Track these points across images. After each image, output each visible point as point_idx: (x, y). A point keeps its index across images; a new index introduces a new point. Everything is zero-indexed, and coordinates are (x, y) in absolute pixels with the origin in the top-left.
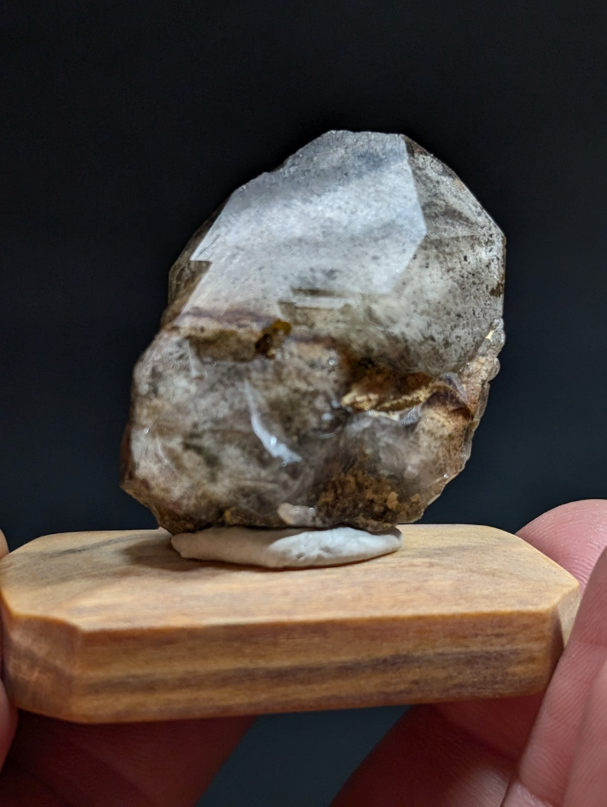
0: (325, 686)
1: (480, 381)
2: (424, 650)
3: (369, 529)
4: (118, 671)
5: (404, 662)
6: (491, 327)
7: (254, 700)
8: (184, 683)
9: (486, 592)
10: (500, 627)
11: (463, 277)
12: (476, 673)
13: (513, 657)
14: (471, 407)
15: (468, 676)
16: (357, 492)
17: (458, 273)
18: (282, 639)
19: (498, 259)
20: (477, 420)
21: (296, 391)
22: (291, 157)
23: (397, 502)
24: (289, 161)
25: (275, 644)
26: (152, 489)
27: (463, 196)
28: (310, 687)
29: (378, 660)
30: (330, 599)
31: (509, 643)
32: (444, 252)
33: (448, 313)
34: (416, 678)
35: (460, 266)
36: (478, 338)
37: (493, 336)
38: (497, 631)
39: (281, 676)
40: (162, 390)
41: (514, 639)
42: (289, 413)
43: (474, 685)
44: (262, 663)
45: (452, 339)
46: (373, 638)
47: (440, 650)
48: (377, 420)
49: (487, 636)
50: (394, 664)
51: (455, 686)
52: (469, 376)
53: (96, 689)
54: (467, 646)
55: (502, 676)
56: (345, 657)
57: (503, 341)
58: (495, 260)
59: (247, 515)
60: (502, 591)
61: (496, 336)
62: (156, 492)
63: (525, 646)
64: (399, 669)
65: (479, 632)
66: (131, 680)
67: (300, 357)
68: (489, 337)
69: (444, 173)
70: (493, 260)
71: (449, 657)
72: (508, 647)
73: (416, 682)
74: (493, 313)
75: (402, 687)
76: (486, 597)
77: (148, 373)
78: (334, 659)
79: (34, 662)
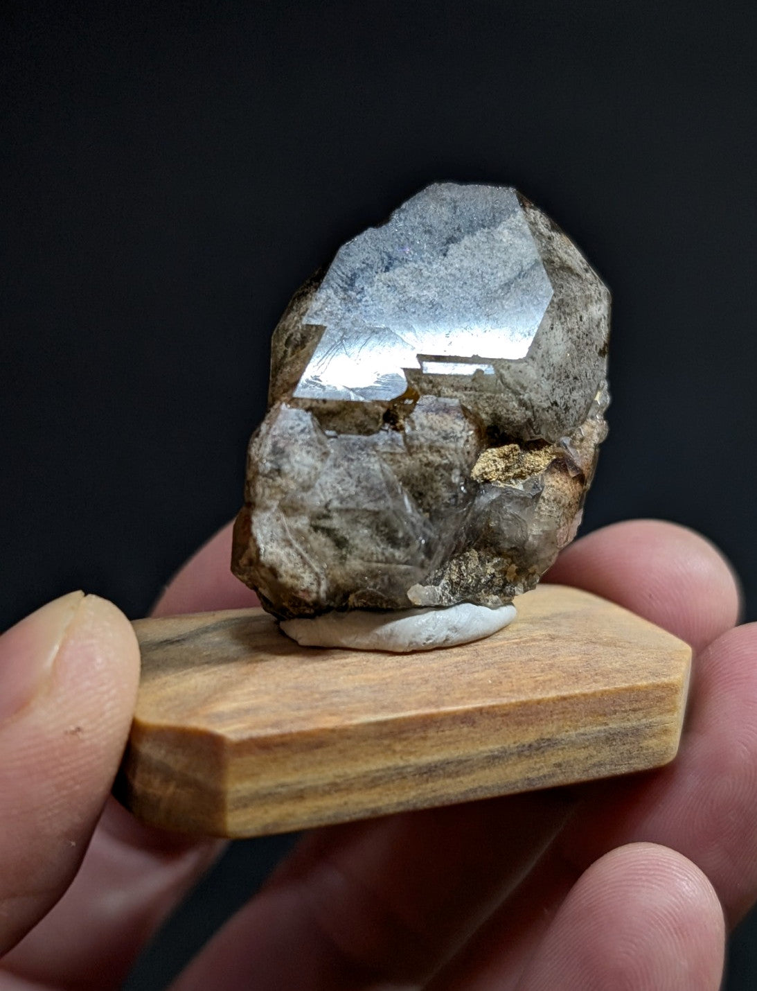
0: (473, 776)
1: (592, 445)
2: (567, 731)
3: (489, 604)
4: (266, 782)
5: (549, 745)
6: (598, 388)
7: (403, 799)
8: (334, 788)
9: (617, 666)
10: (637, 701)
11: (579, 338)
12: (613, 750)
13: (647, 730)
14: (586, 472)
15: (606, 754)
16: (480, 566)
17: (575, 334)
18: (431, 733)
19: (605, 318)
20: (589, 485)
21: (428, 464)
22: (397, 211)
23: (515, 574)
24: (395, 216)
25: (425, 738)
26: (281, 576)
27: (571, 253)
28: (458, 779)
29: (524, 746)
30: (470, 684)
31: (645, 717)
32: (564, 313)
33: (568, 377)
34: (560, 760)
35: (577, 326)
36: (589, 401)
37: (601, 398)
38: (635, 706)
39: (429, 772)
40: (286, 468)
41: (649, 713)
42: (421, 488)
43: (612, 762)
44: (413, 760)
45: (571, 403)
46: (519, 724)
47: (582, 730)
48: (505, 491)
49: (625, 711)
50: (537, 749)
51: (594, 765)
52: (582, 440)
53: (245, 803)
54: (606, 724)
55: (638, 751)
56: (493, 746)
57: (608, 402)
58: (603, 320)
59: (373, 597)
60: (631, 662)
61: (602, 398)
62: (286, 579)
63: (658, 718)
64: (543, 752)
65: (618, 708)
66: (280, 790)
67: (431, 428)
68: (597, 398)
69: (553, 229)
70: (601, 319)
71: (590, 737)
72: (644, 721)
73: (559, 765)
74: (600, 373)
75: (545, 771)
76: (618, 671)
77: (268, 449)
78: (482, 748)
79: (168, 776)
